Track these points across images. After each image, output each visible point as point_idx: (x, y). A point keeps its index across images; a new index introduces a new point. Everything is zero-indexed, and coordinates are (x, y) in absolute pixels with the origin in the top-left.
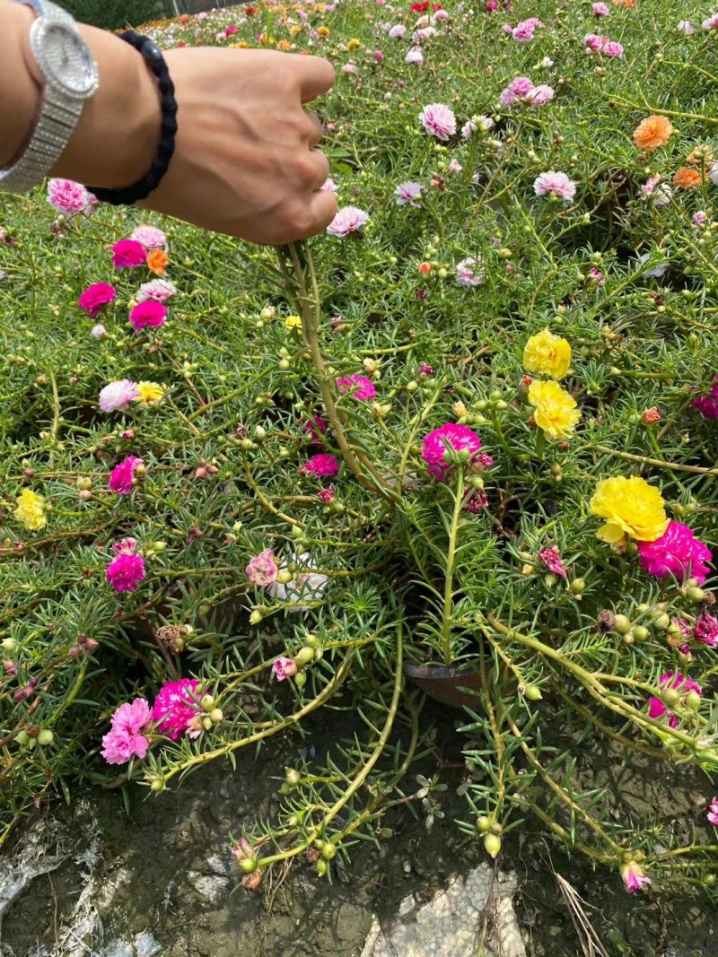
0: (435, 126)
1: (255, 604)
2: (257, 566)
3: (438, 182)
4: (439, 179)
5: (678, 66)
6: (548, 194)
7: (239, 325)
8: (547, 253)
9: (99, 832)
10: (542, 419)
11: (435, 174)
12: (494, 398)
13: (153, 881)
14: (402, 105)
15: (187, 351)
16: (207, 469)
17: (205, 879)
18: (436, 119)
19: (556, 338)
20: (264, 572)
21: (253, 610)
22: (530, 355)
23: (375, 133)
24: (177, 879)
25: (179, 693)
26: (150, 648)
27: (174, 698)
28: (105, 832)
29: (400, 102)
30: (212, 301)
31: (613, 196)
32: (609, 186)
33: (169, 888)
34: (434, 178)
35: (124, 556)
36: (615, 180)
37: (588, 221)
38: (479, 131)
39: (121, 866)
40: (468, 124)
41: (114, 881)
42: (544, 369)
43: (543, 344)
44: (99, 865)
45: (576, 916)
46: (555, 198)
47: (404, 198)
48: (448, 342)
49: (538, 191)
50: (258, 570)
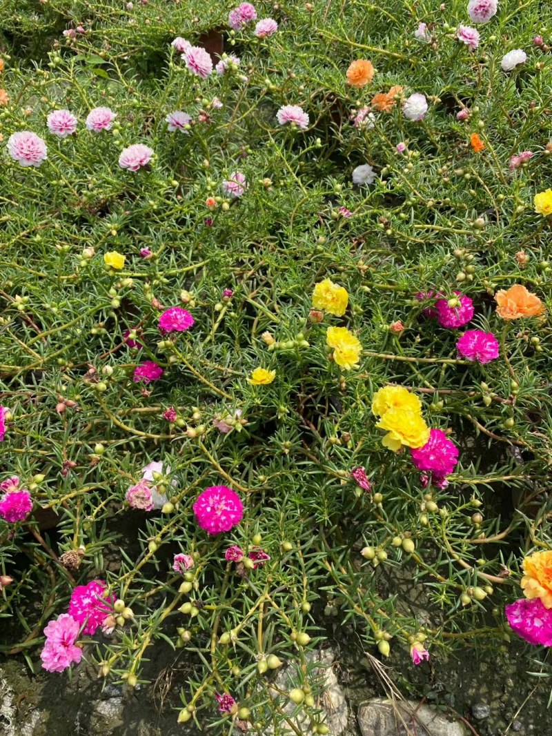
0: (196, 67)
1: (149, 536)
2: (136, 494)
3: (205, 118)
4: (205, 115)
5: (367, 7)
6: (288, 123)
7: (57, 254)
8: (296, 179)
9: (9, 689)
10: (339, 358)
11: (202, 110)
12: (299, 340)
13: (63, 716)
14: (147, 21)
15: (11, 280)
16: (66, 404)
17: (104, 703)
18: (197, 61)
19: (336, 286)
20: (143, 498)
21: (149, 541)
22: (318, 299)
23: (125, 43)
24: (82, 709)
25: (89, 596)
26: (34, 547)
27: (86, 601)
28: (13, 688)
29: (146, 19)
30: (21, 226)
31: (328, 113)
32: (324, 104)
33: (77, 717)
34: (201, 114)
35: (12, 494)
36: (328, 99)
37: (320, 145)
38: (231, 69)
39: (33, 710)
40: (221, 62)
41: (30, 722)
42: (330, 309)
43: (328, 290)
44: (17, 714)
45: (383, 680)
46: (295, 128)
47: (174, 125)
48: (232, 256)
49: (281, 121)
50: (137, 497)
